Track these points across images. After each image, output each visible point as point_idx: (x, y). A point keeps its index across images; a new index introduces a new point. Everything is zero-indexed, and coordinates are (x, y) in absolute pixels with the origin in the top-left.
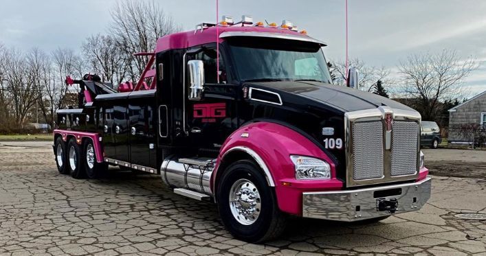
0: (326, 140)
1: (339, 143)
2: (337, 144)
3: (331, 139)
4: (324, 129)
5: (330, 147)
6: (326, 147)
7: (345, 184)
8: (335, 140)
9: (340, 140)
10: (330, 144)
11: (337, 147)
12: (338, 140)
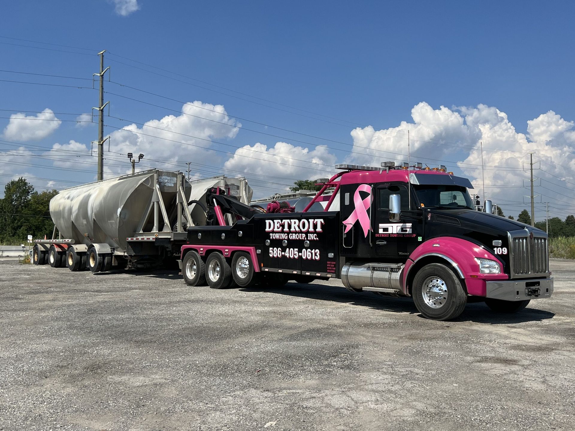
0: (495, 249)
1: (505, 251)
2: (503, 251)
3: (498, 249)
4: (494, 241)
5: (499, 253)
6: (496, 253)
7: (510, 277)
8: (502, 249)
9: (506, 249)
10: (498, 251)
11: (503, 253)
12: (503, 249)
